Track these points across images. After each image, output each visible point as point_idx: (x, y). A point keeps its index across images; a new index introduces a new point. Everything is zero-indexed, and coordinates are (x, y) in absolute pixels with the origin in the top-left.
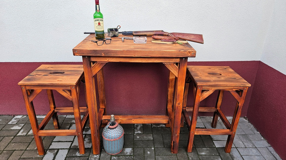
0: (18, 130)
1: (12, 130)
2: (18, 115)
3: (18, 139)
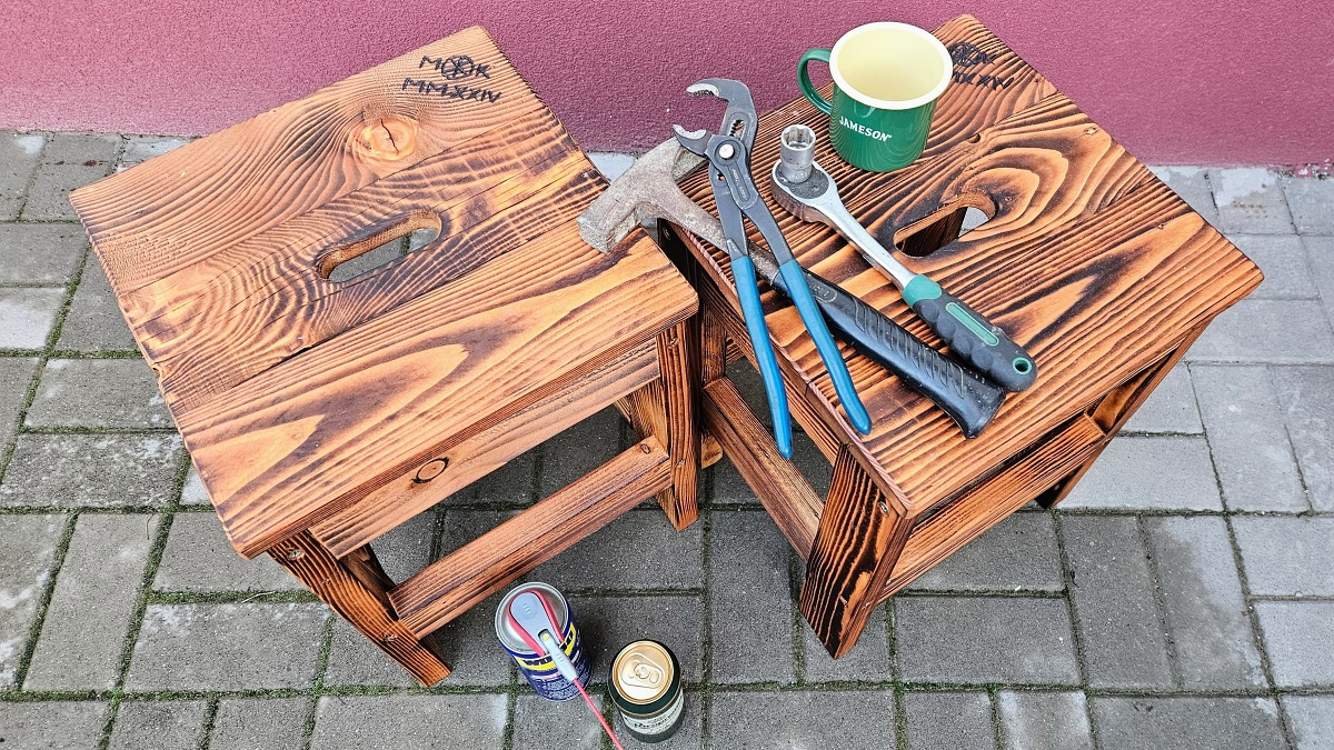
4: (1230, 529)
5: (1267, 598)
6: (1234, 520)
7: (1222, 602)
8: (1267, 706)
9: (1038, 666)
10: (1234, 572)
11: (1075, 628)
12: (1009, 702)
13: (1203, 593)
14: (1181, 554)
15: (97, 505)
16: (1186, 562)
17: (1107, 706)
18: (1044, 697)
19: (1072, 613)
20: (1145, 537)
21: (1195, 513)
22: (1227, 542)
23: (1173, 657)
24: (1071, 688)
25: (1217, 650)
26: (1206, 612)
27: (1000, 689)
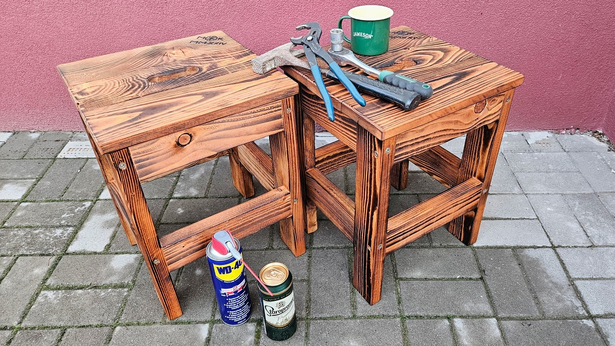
4: (556, 253)
5: (579, 279)
6: (558, 250)
7: (558, 280)
8: (589, 323)
9: (471, 308)
10: (562, 269)
11: (488, 293)
12: (459, 323)
13: (548, 277)
14: (535, 263)
15: (28, 253)
16: (538, 265)
17: (508, 324)
18: (475, 321)
19: (486, 286)
20: (517, 257)
21: (539, 247)
22: (556, 257)
23: (538, 303)
24: (489, 317)
25: (559, 300)
26: (550, 285)
27: (454, 317)
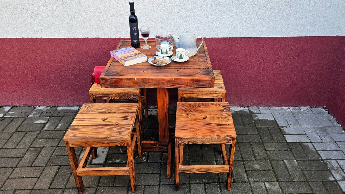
0: (43, 123)
1: (35, 124)
2: (39, 106)
3: (46, 135)
7: (313, 151)
8: (322, 161)
9: (289, 158)
10: (314, 148)
11: (293, 154)
12: (286, 161)
17: (299, 162)
18: (290, 161)
20: (300, 145)
22: (312, 145)
23: (307, 157)
24: (294, 160)
25: (313, 156)
27: (284, 160)
